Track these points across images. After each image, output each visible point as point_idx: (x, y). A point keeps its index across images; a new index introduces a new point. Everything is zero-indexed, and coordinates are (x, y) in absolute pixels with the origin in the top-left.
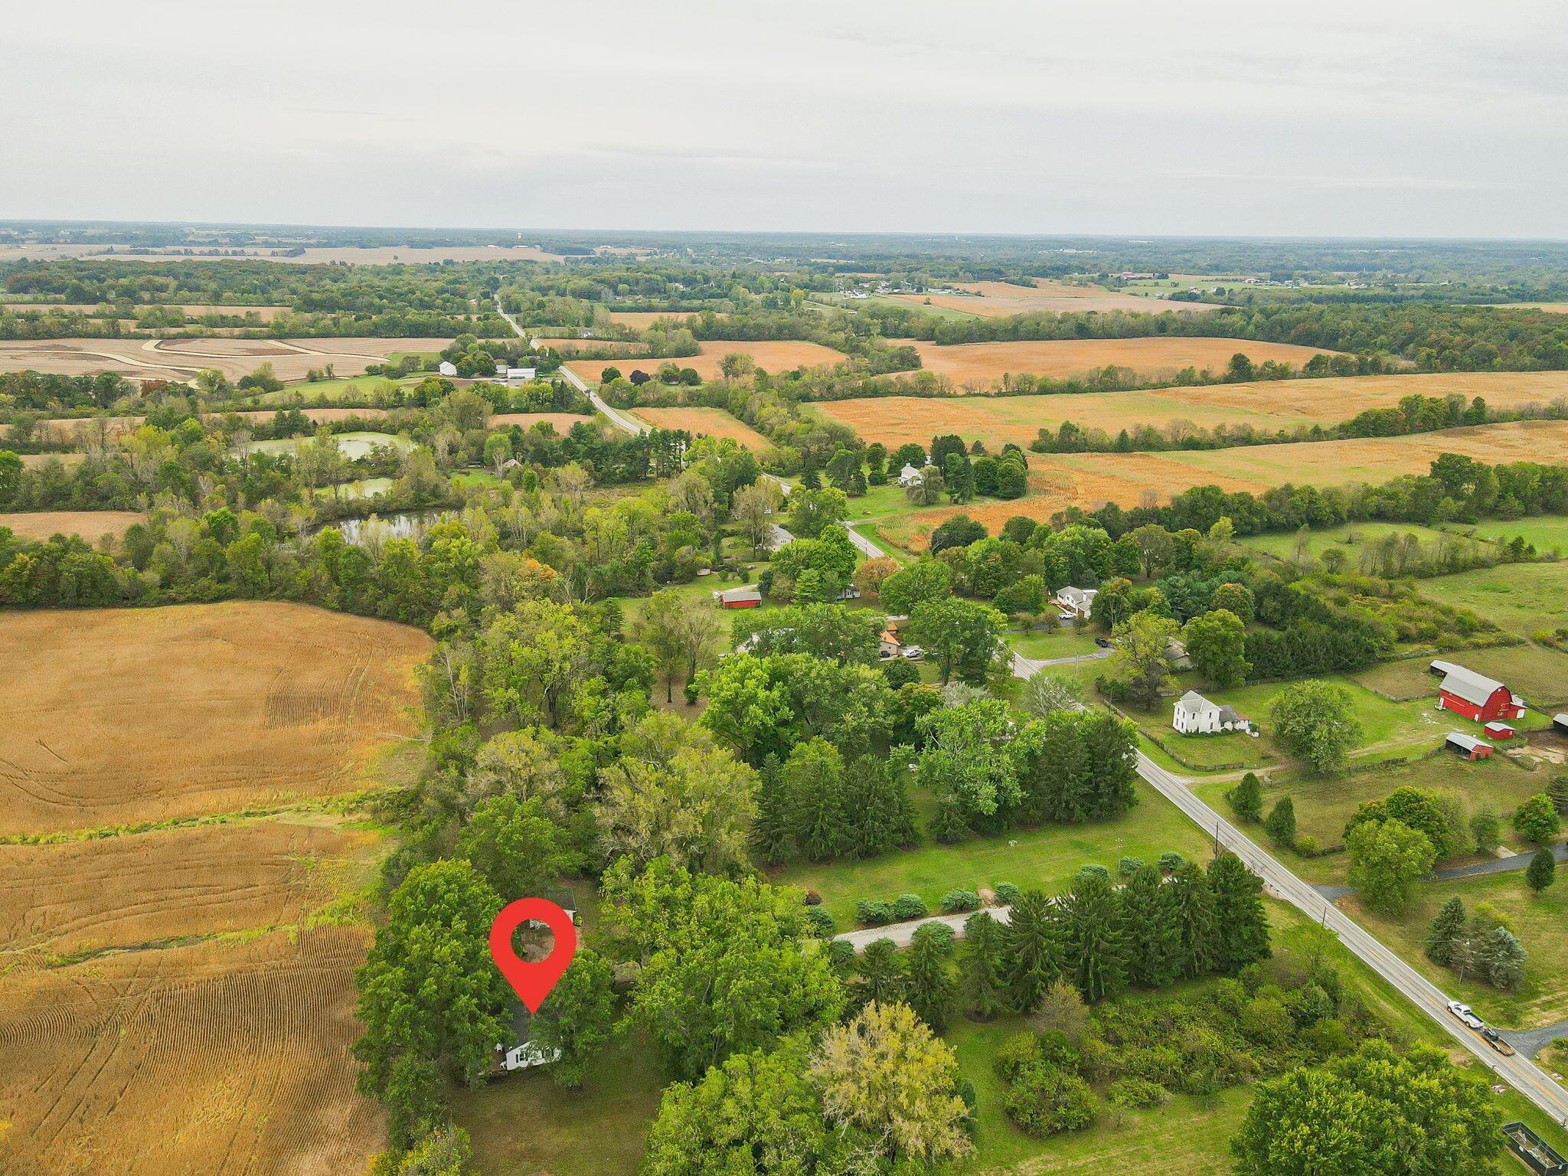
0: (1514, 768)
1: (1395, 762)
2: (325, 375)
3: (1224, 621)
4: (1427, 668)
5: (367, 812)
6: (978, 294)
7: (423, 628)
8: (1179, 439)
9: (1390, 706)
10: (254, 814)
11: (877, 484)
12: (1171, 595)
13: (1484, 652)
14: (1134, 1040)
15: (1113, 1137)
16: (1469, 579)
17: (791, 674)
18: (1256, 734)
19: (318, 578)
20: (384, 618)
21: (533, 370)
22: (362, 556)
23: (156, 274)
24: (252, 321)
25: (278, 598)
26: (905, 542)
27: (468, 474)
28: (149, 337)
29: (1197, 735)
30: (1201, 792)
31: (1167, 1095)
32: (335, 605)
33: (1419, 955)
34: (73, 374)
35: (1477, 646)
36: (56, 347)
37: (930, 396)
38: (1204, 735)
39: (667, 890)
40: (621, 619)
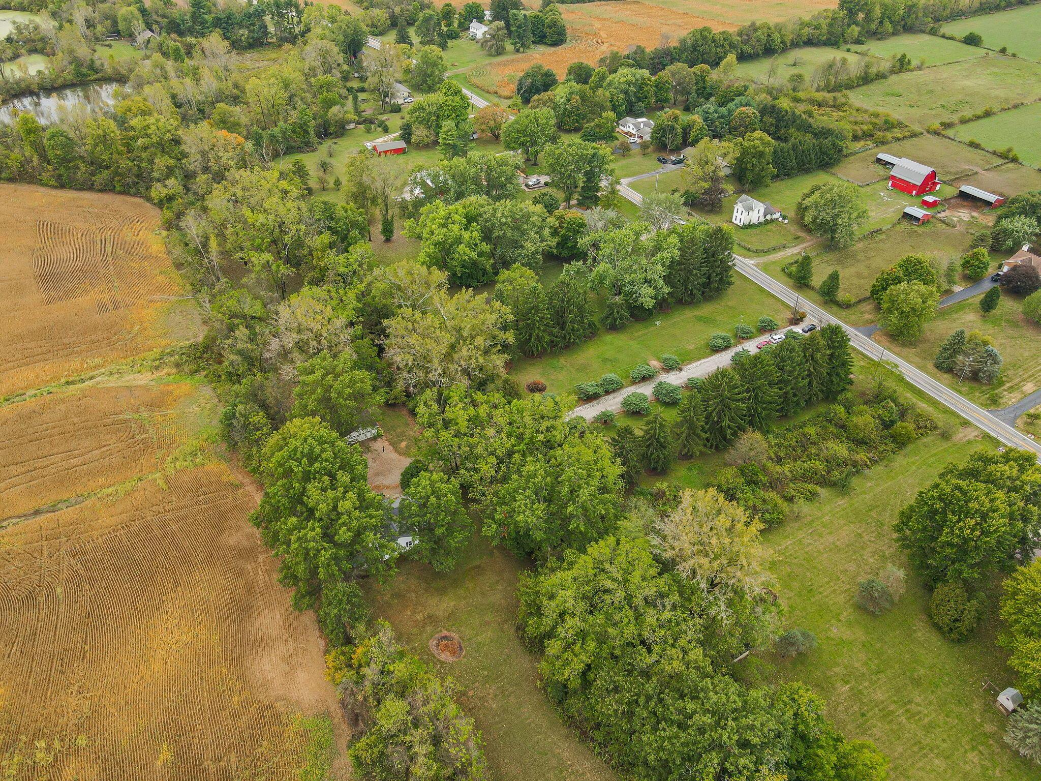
0: (944, 227)
1: (876, 232)
3: (761, 140)
4: (873, 159)
5: (171, 367)
7: (142, 197)
10: (73, 382)
11: (454, 38)
12: (705, 120)
13: (902, 143)
14: (788, 456)
15: (797, 525)
16: (875, 88)
17: (481, 216)
18: (786, 221)
19: (29, 161)
22: (66, 137)
26: (495, 89)
29: (749, 226)
30: (765, 268)
31: (819, 490)
33: (930, 366)
35: (897, 139)
38: (754, 226)
39: (472, 411)
40: (308, 175)
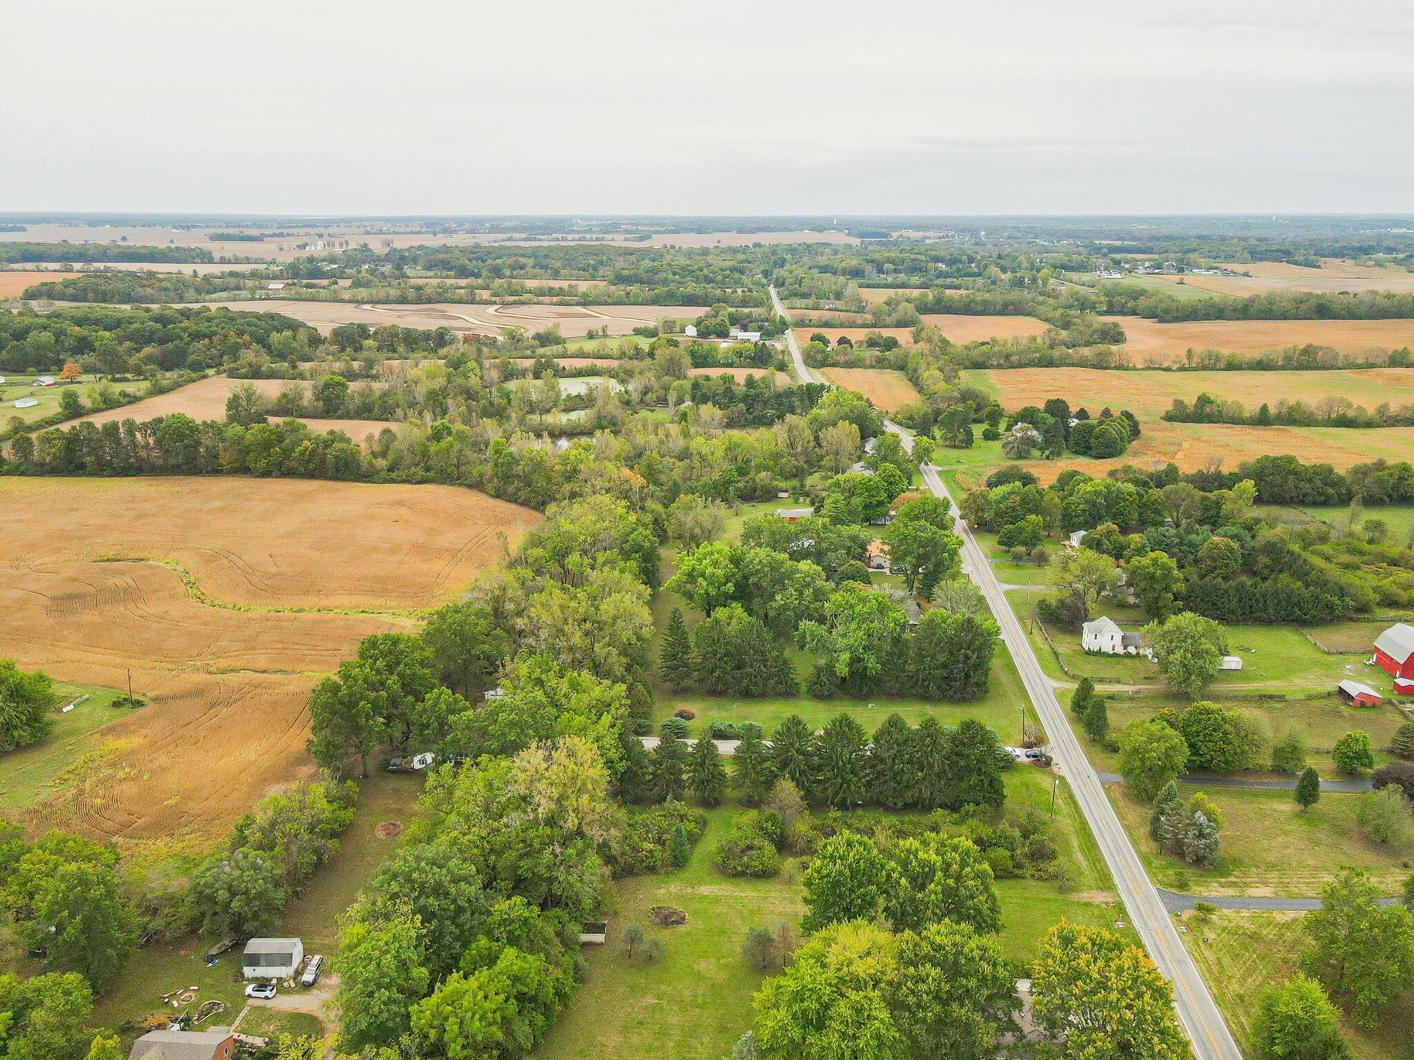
1: (1273, 697)
2: (601, 333)
3: (1155, 562)
6: (1246, 275)
8: (1333, 416)
9: (1319, 655)
10: (366, 612)
11: (989, 439)
18: (1156, 660)
20: (522, 504)
21: (759, 334)
23: (523, 255)
24: (572, 292)
25: (460, 485)
26: (972, 486)
27: (652, 411)
28: (495, 303)
29: (1099, 653)
32: (492, 493)
33: (1143, 831)
34: (421, 328)
36: (432, 309)
37: (1106, 368)
38: (1106, 655)
